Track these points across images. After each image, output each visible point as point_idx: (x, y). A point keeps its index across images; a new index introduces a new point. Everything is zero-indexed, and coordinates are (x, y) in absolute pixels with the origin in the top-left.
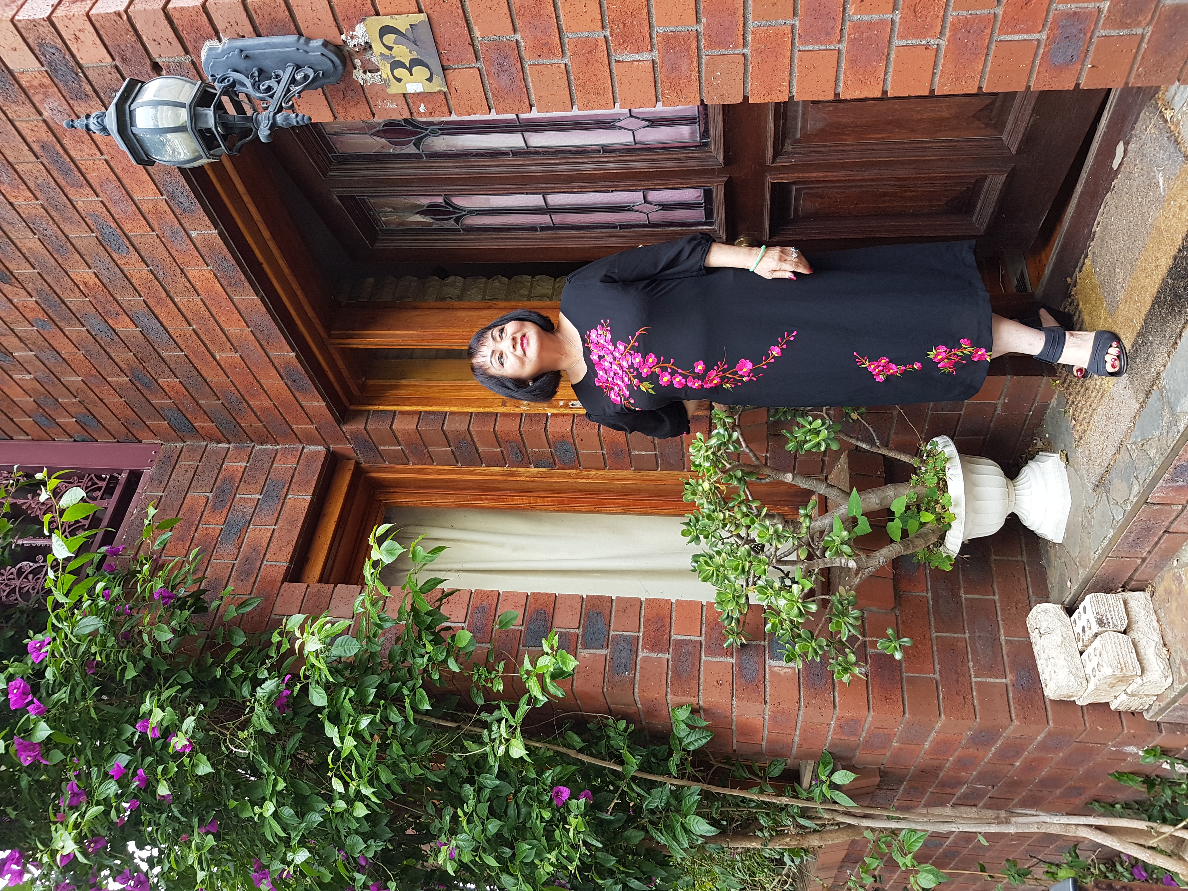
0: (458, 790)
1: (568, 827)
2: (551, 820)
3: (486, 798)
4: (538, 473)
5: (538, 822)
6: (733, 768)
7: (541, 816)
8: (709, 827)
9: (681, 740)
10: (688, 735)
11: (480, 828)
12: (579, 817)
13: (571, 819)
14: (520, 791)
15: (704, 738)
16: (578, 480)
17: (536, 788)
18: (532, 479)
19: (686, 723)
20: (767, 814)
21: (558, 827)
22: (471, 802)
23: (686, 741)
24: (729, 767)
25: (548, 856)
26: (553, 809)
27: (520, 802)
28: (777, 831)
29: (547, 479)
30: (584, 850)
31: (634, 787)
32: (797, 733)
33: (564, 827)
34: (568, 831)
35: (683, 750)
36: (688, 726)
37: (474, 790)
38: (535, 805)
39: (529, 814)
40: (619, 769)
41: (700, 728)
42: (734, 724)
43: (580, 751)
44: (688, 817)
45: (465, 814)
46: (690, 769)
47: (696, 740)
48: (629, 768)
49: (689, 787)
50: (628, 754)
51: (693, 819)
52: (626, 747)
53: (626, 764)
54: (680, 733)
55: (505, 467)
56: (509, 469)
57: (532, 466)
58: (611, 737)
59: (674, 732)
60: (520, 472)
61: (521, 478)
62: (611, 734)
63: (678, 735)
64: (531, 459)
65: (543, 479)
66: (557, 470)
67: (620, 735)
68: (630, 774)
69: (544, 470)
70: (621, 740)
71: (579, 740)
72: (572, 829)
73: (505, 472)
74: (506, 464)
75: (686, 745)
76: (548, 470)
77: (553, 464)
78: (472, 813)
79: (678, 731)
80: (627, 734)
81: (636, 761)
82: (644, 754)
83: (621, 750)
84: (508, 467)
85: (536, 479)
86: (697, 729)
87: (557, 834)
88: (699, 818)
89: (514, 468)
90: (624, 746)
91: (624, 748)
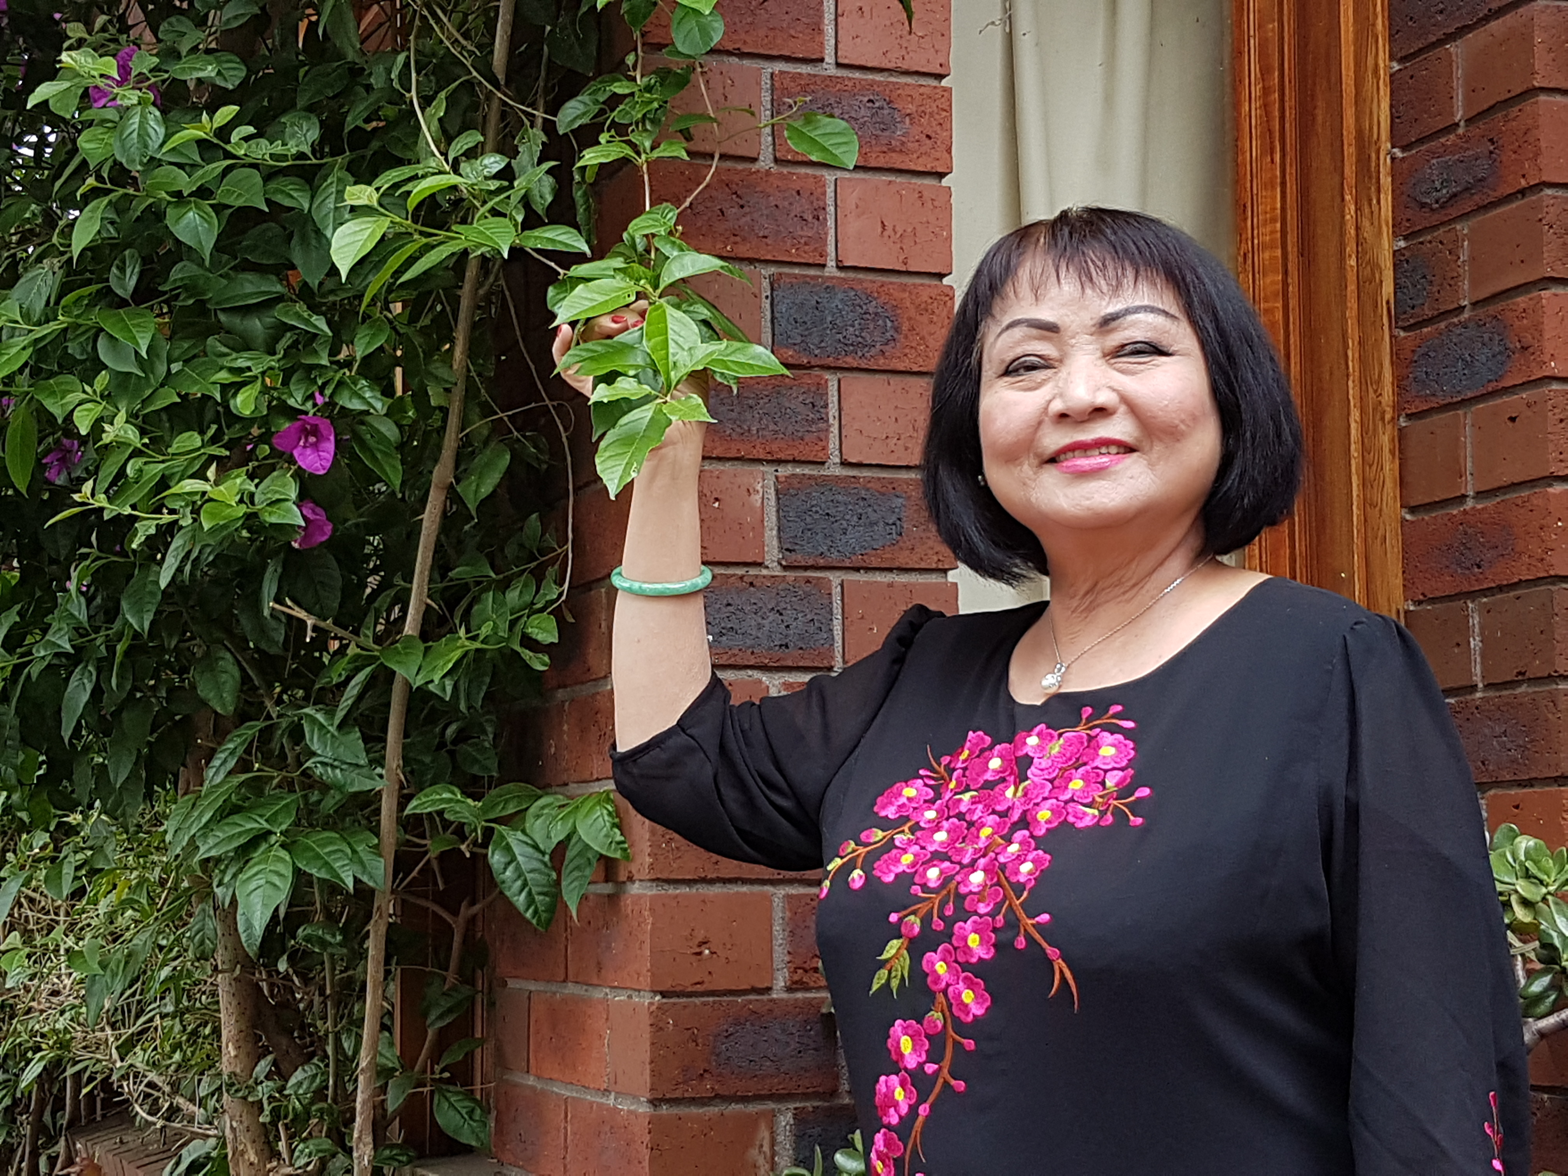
0: (301, 102)
1: (211, 473)
2: (234, 419)
3: (279, 198)
4: (1376, 266)
5: (223, 376)
6: (451, 977)
7: (243, 384)
8: (260, 921)
9: (514, 820)
10: (536, 847)
11: (185, 183)
12: (243, 509)
13: (239, 481)
14: (314, 308)
15: (530, 900)
16: (1355, 415)
17: (325, 362)
18: (1351, 248)
19: (569, 837)
20: (320, 1094)
21: (214, 440)
22: (263, 150)
23: (514, 838)
24: (453, 964)
25: (122, 416)
26: (264, 421)
27: (279, 313)
28: (274, 1123)
29: (1352, 303)
30: (146, 528)
31: (361, 677)
33: (212, 458)
34: (200, 475)
35: (488, 833)
36: (562, 846)
37: (301, 156)
38: (272, 362)
39: (244, 345)
40: (410, 627)
41: (558, 883)
42: (580, 990)
43: (452, 495)
44: (284, 854)
45: (224, 132)
46: (434, 848)
47: (519, 873)
48: (417, 658)
49: (377, 850)
50: (456, 655)
51: (281, 868)
52: (477, 645)
53: (427, 649)
54: (538, 817)
55: (1393, 147)
56: (1385, 164)
57: (1402, 244)
58: (504, 594)
59: (540, 797)
60: (1375, 202)
61: (1353, 207)
62: (513, 596)
63: (532, 810)
64: (1429, 238)
65: (1352, 287)
66: (1391, 336)
67: (513, 624)
68: (399, 662)
69: (1388, 289)
70: (495, 627)
71: (486, 490)
72: (207, 487)
73: (1374, 148)
74: (1404, 149)
75: (503, 837)
76: (1388, 302)
77: (1412, 321)
78: (228, 155)
79: (546, 811)
80: (517, 648)
81: (436, 682)
82: (463, 706)
83: (468, 631)
84: (1393, 159)
85: (1353, 262)
86: (554, 875)
87: (192, 440)
88: (285, 886)
89: (1389, 179)
90: (481, 638)
91: (474, 638)
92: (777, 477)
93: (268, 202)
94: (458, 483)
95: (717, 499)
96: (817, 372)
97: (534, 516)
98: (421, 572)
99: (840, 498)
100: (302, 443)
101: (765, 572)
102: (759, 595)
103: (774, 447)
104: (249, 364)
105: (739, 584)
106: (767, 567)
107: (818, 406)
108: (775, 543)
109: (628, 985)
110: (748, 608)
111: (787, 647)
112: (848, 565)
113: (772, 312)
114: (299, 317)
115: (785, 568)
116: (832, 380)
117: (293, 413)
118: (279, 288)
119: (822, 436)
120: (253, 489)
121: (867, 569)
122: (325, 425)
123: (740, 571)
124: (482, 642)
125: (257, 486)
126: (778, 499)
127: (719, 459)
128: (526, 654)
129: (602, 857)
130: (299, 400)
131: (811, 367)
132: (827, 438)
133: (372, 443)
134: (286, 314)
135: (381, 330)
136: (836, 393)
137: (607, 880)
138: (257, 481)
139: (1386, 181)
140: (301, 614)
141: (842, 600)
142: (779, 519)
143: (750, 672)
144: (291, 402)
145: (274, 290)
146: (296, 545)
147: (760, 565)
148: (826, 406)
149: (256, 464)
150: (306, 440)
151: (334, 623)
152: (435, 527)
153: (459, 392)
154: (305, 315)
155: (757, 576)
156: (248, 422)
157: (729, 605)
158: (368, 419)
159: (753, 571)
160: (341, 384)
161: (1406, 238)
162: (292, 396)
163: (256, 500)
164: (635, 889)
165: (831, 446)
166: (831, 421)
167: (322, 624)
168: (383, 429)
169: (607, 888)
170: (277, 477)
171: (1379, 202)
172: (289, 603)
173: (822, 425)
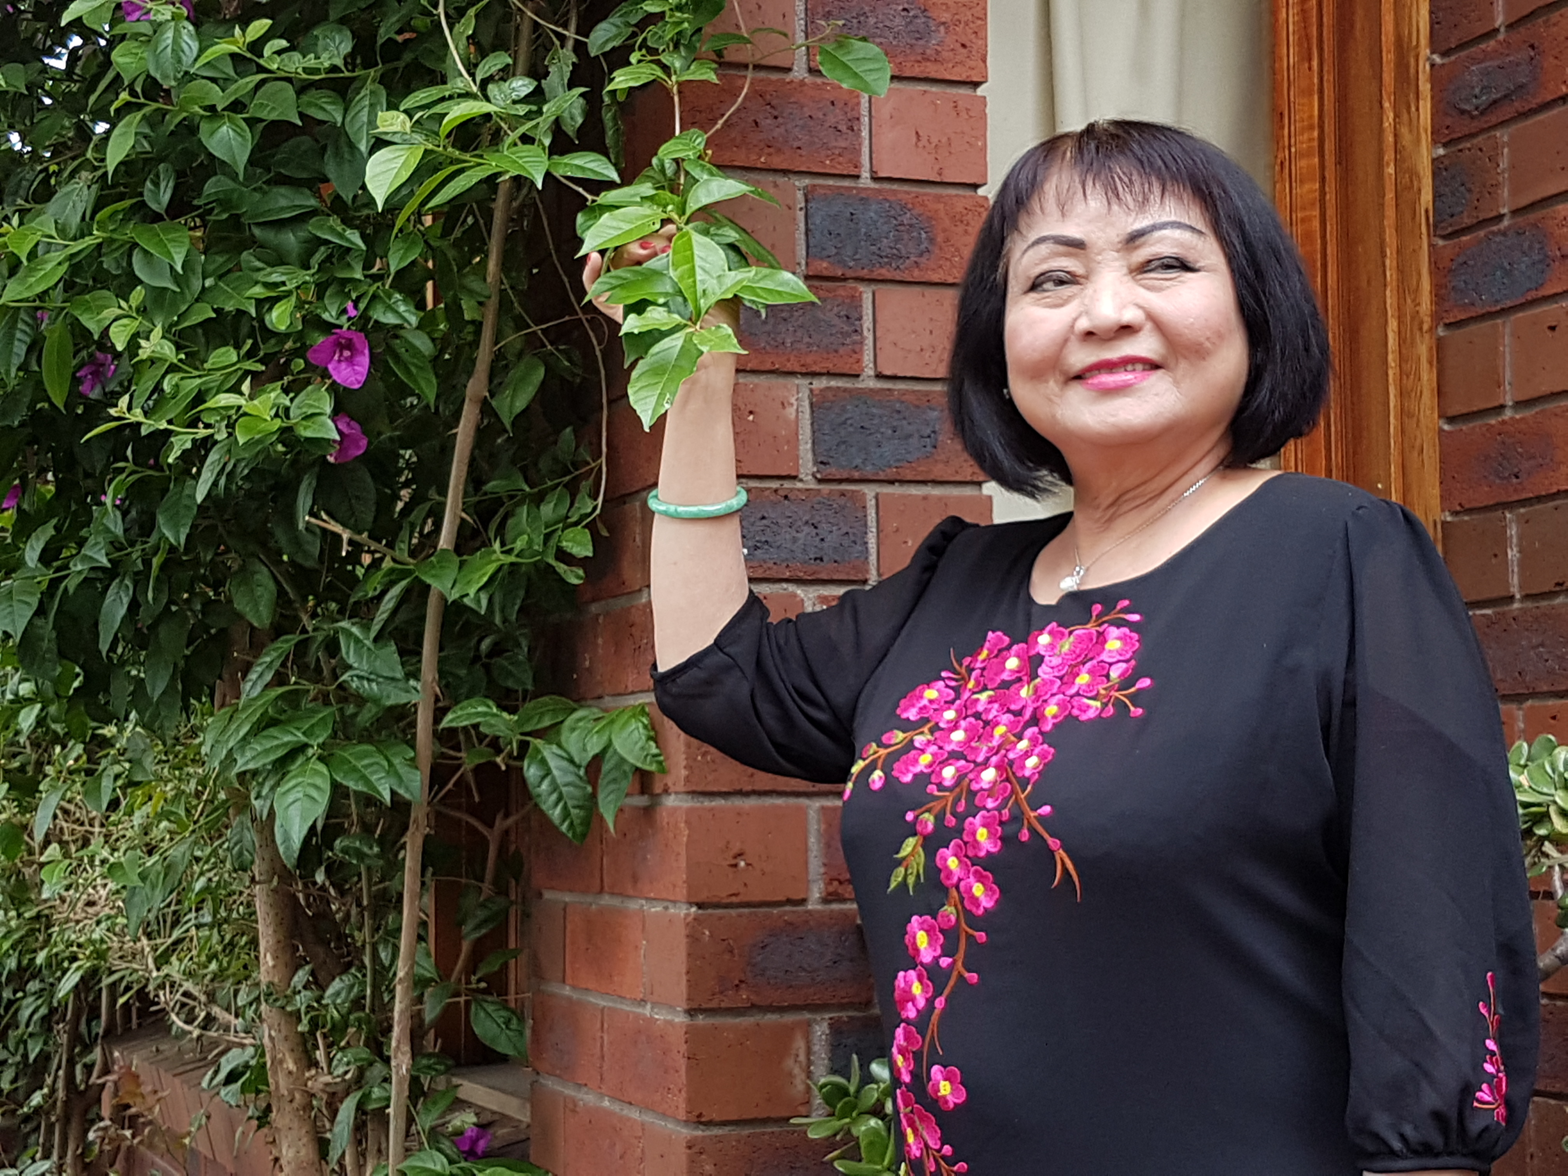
0: (333, 15)
1: (246, 387)
2: (269, 334)
3: (312, 112)
4: (1414, 174)
5: (258, 291)
6: (487, 888)
7: (278, 299)
8: (297, 836)
9: (550, 733)
10: (571, 760)
11: (219, 97)
12: (278, 423)
13: (274, 395)
14: (348, 222)
15: (566, 814)
16: (1393, 325)
17: (358, 275)
18: (1389, 156)
19: (605, 750)
20: (357, 1003)
21: (248, 357)
22: (296, 63)
23: (549, 752)
24: (489, 875)
25: (158, 332)
26: (300, 336)
27: (313, 227)
28: (312, 1033)
29: (1390, 212)
30: (182, 443)
31: (396, 590)
32: (606, 1103)
33: (247, 373)
34: (235, 389)
35: (524, 746)
36: (598, 759)
37: (334, 69)
38: (307, 276)
39: (279, 260)
40: (445, 540)
41: (594, 796)
42: (615, 902)
43: (486, 408)
44: (322, 768)
45: (256, 46)
46: (469, 760)
47: (555, 786)
48: (452, 572)
49: (413, 763)
50: (491, 569)
51: (319, 781)
52: (512, 559)
53: (462, 564)
54: (573, 730)
55: (1432, 53)
56: (1425, 69)
57: (1441, 151)
58: (538, 507)
59: (574, 710)
60: (1413, 109)
61: (1391, 115)
62: (547, 510)
63: (567, 723)
64: (1468, 145)
65: (1390, 195)
66: (1430, 245)
67: (548, 537)
68: (433, 576)
69: (1427, 197)
70: (530, 542)
71: (520, 404)
72: (242, 401)
73: (1412, 54)
74: (1444, 54)
75: (538, 751)
76: (1427, 211)
77: (1450, 230)
78: (261, 69)
79: (581, 724)
80: (552, 561)
81: (472, 595)
82: (498, 620)
83: (503, 544)
84: (1432, 66)
85: (1391, 170)
86: (589, 789)
87: (226, 356)
88: (323, 800)
89: (1429, 86)
90: (516, 552)
91: (509, 552)
92: (811, 390)
93: (301, 115)
94: (492, 395)
95: (751, 413)
96: (851, 284)
97: (568, 430)
98: (456, 486)
99: (874, 410)
100: (336, 357)
101: (799, 485)
102: (793, 507)
103: (809, 360)
104: (283, 278)
105: (773, 497)
106: (801, 480)
107: (852, 318)
108: (810, 456)
109: (664, 895)
110: (783, 522)
111: (821, 560)
112: (882, 477)
113: (807, 224)
114: (332, 230)
115: (820, 481)
116: (866, 293)
117: (328, 327)
118: (313, 202)
119: (857, 347)
120: (288, 403)
121: (902, 482)
122: (359, 339)
123: (775, 484)
124: (517, 556)
125: (292, 400)
126: (812, 412)
127: (754, 372)
128: (561, 568)
129: (637, 769)
130: (334, 313)
131: (845, 279)
132: (861, 350)
133: (406, 357)
134: (321, 227)
135: (414, 243)
136: (870, 307)
137: (643, 792)
138: (292, 395)
139: (1425, 87)
140: (337, 528)
141: (877, 513)
142: (814, 432)
143: (785, 585)
144: (326, 316)
145: (308, 203)
146: (331, 459)
147: (795, 478)
148: (860, 319)
149: (291, 378)
150: (341, 355)
151: (370, 537)
152: (470, 440)
153: (493, 304)
154: (339, 229)
155: (791, 490)
156: (283, 337)
157: (763, 518)
158: (402, 332)
159: (787, 484)
160: (374, 297)
161: (1445, 145)
162: (326, 310)
163: (292, 415)
164: (670, 801)
165: (866, 358)
166: (865, 333)
167: (357, 538)
168: (417, 343)
169: (642, 801)
170: (312, 391)
171: (1417, 109)
172: (325, 517)
173: (856, 337)
